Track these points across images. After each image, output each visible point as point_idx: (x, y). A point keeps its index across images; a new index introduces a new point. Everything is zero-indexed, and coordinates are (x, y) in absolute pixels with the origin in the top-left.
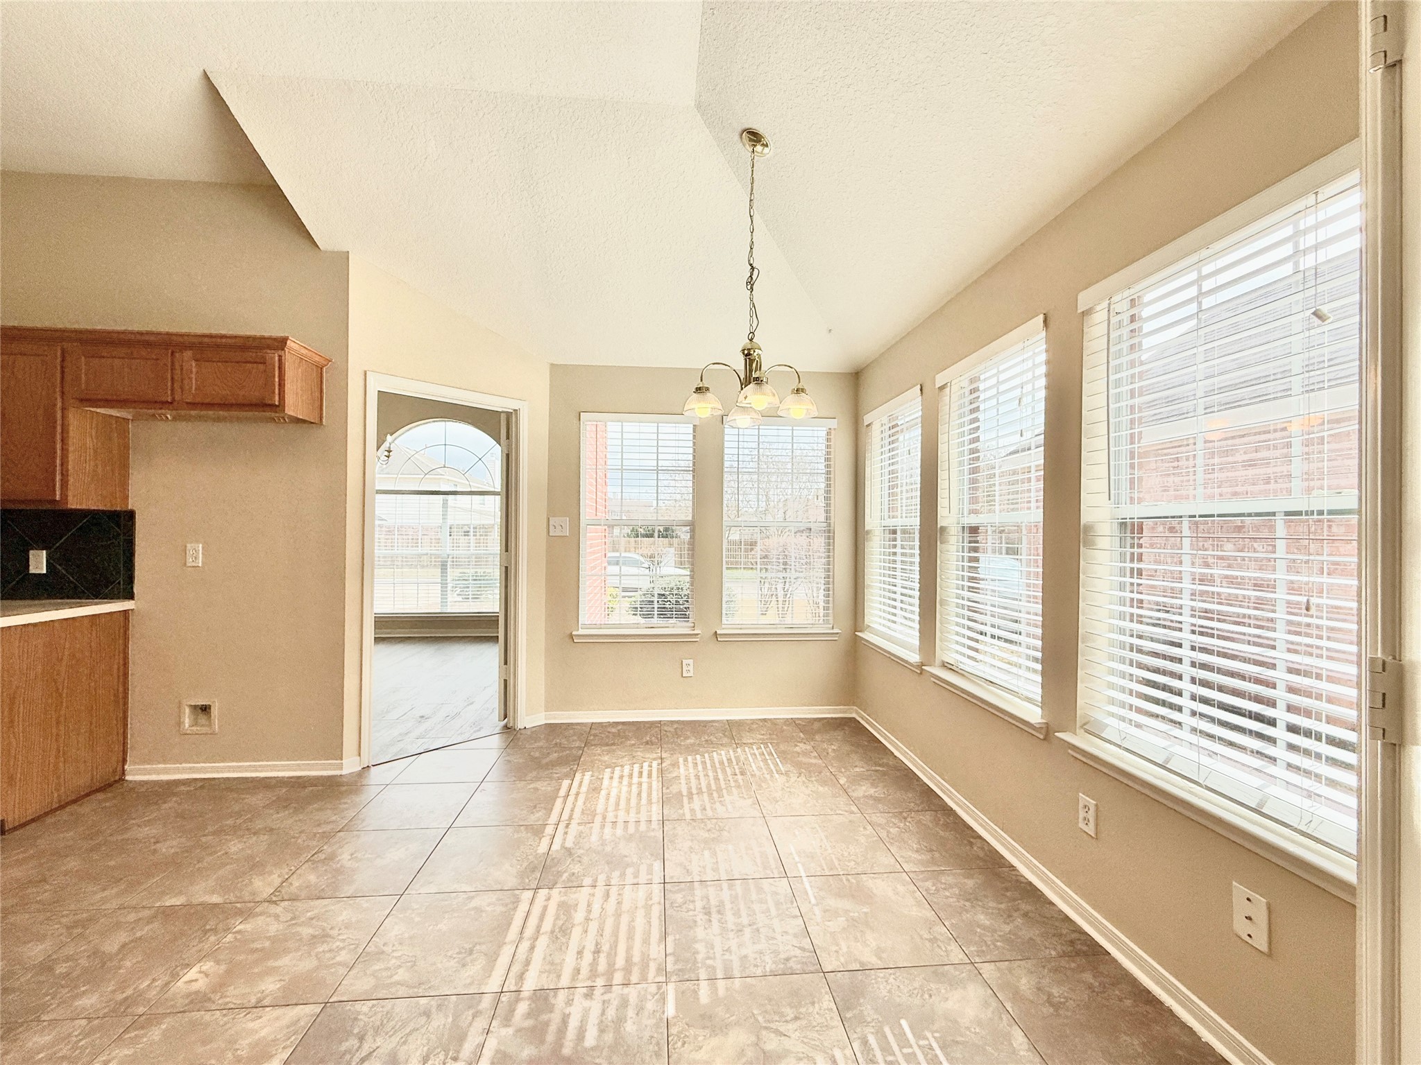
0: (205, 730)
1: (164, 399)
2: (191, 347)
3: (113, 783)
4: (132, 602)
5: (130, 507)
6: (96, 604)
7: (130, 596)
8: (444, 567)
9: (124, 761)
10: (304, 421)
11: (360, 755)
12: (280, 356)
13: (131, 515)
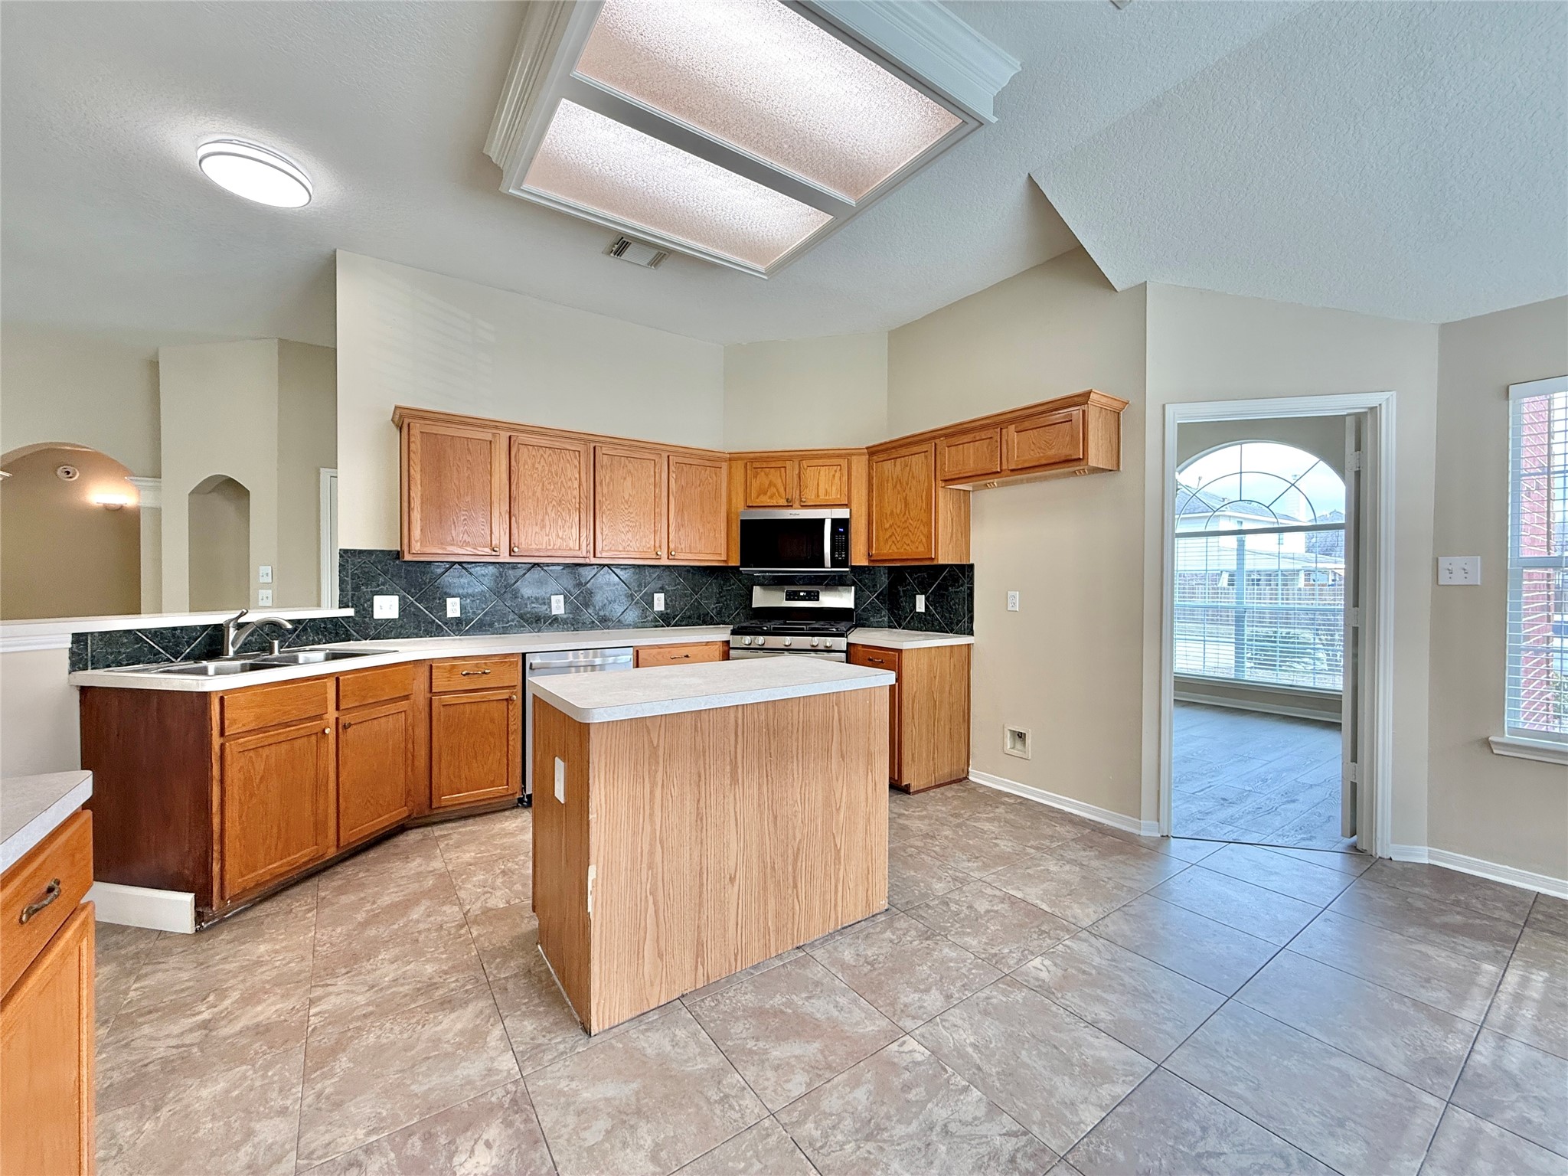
0: (1020, 754)
1: (995, 470)
2: (1012, 421)
3: (962, 779)
4: (972, 637)
5: (971, 562)
6: (951, 637)
7: (971, 633)
8: (1239, 621)
9: (968, 765)
10: (1103, 470)
11: (1158, 821)
12: (1084, 411)
13: (971, 567)
